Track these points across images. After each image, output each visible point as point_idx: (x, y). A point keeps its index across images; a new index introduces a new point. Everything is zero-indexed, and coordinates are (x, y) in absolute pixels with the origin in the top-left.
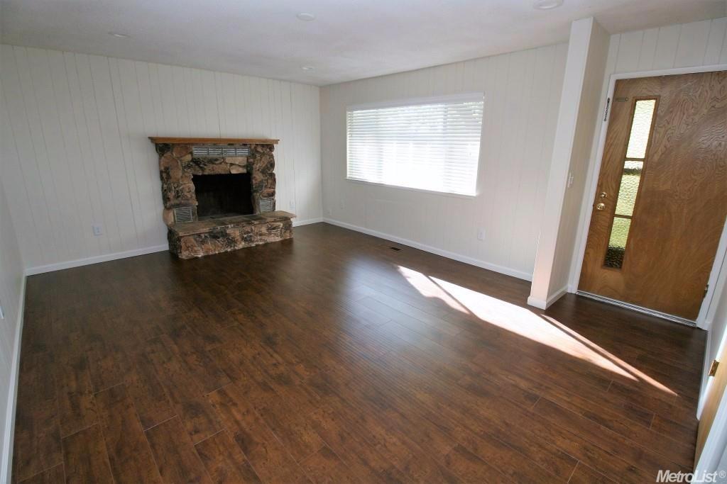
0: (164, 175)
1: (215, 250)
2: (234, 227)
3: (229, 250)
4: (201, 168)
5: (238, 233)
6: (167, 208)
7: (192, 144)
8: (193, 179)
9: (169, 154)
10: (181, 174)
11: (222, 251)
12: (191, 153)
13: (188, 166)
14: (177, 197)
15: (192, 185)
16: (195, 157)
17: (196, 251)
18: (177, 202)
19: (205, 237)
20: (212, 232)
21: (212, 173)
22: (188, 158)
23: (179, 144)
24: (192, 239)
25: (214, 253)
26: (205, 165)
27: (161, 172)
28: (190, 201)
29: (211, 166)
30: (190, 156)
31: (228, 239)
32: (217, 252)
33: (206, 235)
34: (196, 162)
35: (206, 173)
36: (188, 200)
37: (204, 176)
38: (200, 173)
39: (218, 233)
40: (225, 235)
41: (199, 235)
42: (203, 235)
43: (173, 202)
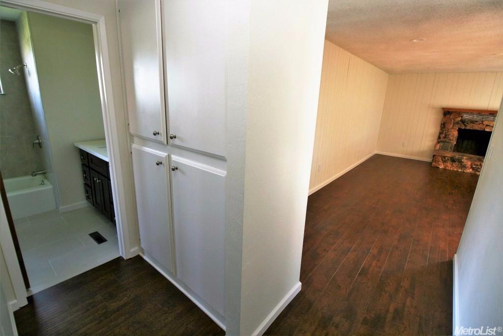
0: (442, 126)
1: (451, 168)
2: (467, 159)
3: (460, 170)
4: (465, 125)
5: (469, 163)
6: (438, 142)
7: (464, 112)
8: (458, 130)
9: (449, 116)
10: (451, 126)
11: (455, 170)
12: (462, 117)
13: (458, 123)
14: (445, 137)
15: (456, 133)
16: (463, 119)
17: (439, 164)
18: (444, 140)
19: (448, 159)
20: (452, 158)
21: (471, 129)
22: (459, 119)
23: (456, 112)
24: (440, 158)
25: (449, 169)
26: (468, 124)
27: (441, 124)
28: (451, 141)
29: (472, 124)
30: (461, 118)
31: (461, 164)
32: (452, 169)
33: (449, 158)
34: (463, 121)
35: (467, 128)
36: (450, 140)
37: (465, 130)
38: (463, 128)
39: (457, 160)
40: (460, 161)
41: (445, 157)
42: (447, 158)
43: (441, 140)
